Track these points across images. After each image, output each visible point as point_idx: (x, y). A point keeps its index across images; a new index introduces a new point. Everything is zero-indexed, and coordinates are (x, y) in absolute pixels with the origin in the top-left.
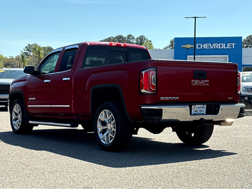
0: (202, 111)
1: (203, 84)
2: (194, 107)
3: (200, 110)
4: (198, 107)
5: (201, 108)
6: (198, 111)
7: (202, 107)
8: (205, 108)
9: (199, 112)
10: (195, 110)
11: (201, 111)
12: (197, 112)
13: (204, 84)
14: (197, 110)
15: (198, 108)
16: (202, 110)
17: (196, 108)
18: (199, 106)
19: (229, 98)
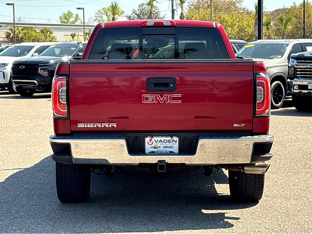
0: (170, 147)
1: (167, 101)
2: (150, 141)
3: (165, 145)
4: (161, 141)
5: (168, 143)
6: (159, 147)
7: (169, 141)
8: (176, 142)
9: (162, 148)
10: (153, 145)
11: (166, 147)
12: (158, 149)
13: (171, 101)
14: (158, 145)
15: (160, 143)
16: (170, 145)
17: (154, 142)
18: (163, 139)
19: (235, 125)
